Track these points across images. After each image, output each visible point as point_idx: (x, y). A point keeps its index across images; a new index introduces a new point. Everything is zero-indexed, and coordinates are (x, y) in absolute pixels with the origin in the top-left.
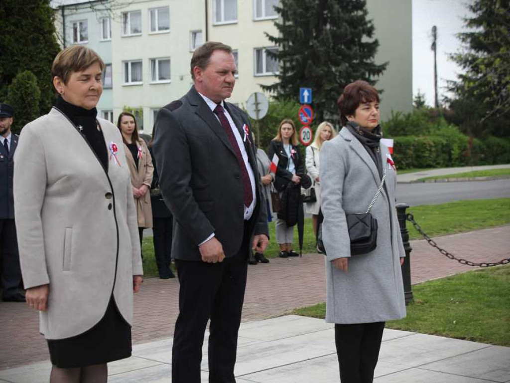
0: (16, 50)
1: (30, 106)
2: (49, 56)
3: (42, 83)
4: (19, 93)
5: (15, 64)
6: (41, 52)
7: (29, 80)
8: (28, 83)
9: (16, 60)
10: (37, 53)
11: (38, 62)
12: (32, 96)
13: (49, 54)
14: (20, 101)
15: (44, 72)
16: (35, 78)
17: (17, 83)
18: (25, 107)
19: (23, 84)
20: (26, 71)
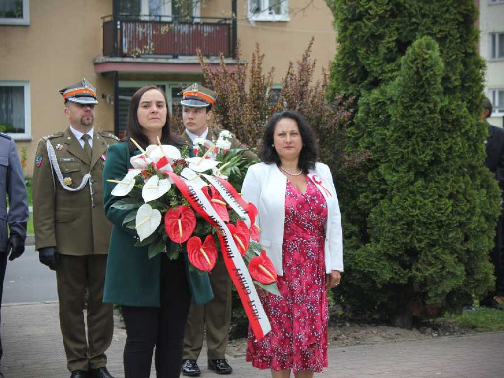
0: (415, 10)
1: (429, 84)
2: (458, 16)
3: (447, 54)
4: (414, 66)
5: (413, 27)
6: (447, 10)
7: (429, 49)
8: (427, 54)
9: (415, 23)
10: (442, 13)
11: (443, 24)
12: (432, 71)
13: (459, 13)
14: (416, 77)
15: (451, 38)
16: (437, 46)
17: (412, 52)
18: (423, 86)
19: (419, 55)
20: (425, 37)
